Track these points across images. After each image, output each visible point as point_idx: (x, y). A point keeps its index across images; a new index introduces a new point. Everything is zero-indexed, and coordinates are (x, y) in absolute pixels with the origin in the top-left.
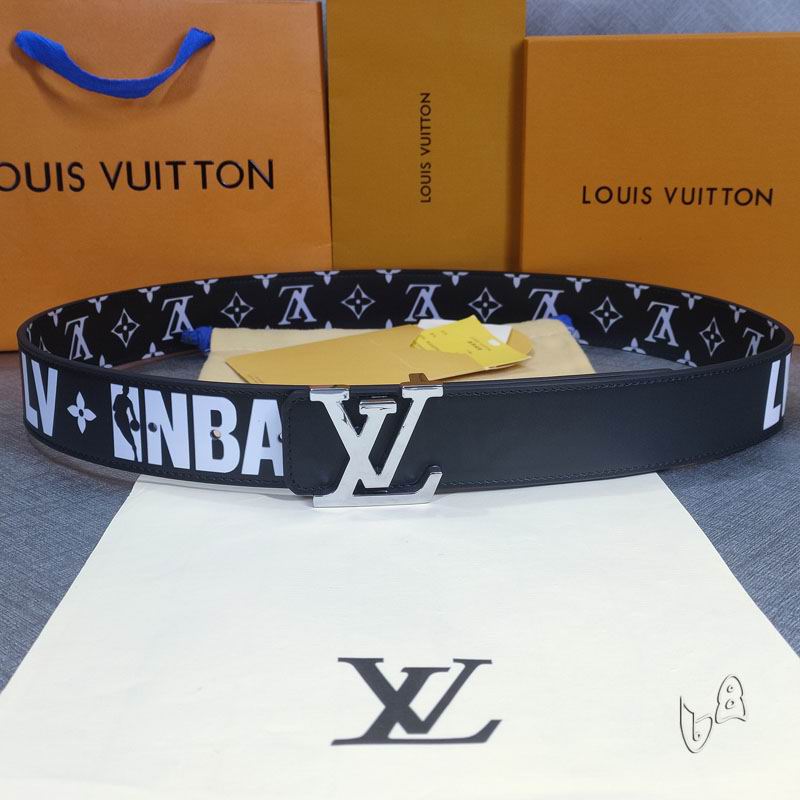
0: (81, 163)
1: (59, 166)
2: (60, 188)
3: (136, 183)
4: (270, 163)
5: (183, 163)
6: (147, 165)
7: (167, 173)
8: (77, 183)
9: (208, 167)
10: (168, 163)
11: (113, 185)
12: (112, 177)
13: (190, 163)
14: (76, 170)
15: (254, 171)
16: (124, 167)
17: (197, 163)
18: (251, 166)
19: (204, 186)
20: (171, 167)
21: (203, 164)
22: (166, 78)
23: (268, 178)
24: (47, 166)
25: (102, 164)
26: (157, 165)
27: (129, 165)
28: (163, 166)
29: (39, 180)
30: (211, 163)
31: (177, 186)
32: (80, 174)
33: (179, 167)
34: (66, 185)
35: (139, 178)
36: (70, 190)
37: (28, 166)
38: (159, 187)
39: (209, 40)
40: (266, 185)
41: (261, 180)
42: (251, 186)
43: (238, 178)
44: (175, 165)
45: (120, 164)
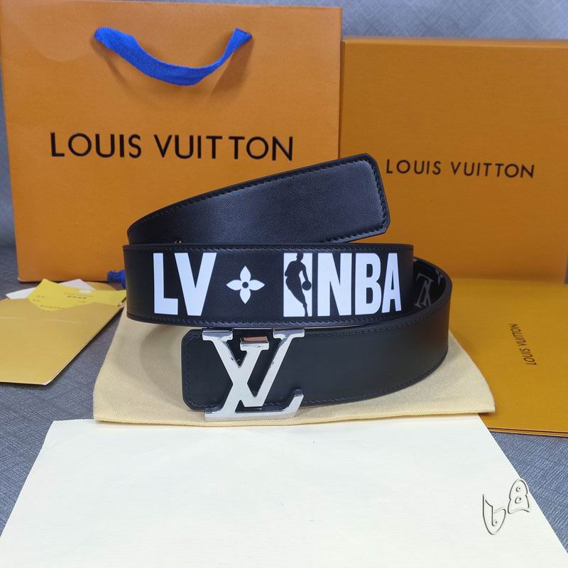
0: (139, 135)
1: (122, 137)
2: (122, 154)
3: (181, 152)
4: (291, 139)
5: (220, 138)
6: (191, 138)
7: (207, 145)
8: (135, 152)
9: (240, 141)
10: (208, 137)
11: (163, 153)
12: (163, 148)
13: (226, 137)
14: (135, 141)
15: (277, 146)
16: (173, 140)
17: (231, 138)
18: (275, 141)
19: (236, 157)
20: (211, 140)
21: (236, 139)
22: (214, 70)
23: (288, 151)
24: (112, 137)
25: (156, 137)
26: (199, 138)
27: (177, 138)
28: (204, 140)
29: (105, 149)
30: (243, 138)
31: (214, 156)
32: (138, 144)
33: (217, 141)
34: (126, 153)
35: (184, 150)
36: (129, 157)
37: (97, 137)
38: (199, 156)
39: (248, 39)
40: (286, 157)
41: (282, 152)
42: (274, 158)
43: (263, 152)
44: (214, 139)
45: (170, 137)
